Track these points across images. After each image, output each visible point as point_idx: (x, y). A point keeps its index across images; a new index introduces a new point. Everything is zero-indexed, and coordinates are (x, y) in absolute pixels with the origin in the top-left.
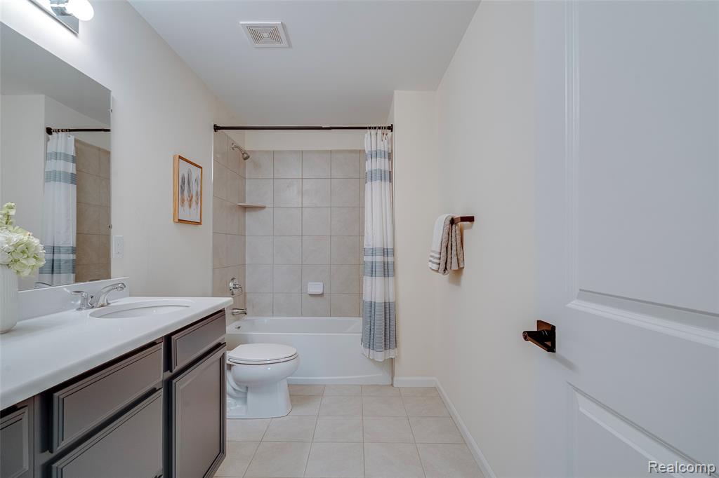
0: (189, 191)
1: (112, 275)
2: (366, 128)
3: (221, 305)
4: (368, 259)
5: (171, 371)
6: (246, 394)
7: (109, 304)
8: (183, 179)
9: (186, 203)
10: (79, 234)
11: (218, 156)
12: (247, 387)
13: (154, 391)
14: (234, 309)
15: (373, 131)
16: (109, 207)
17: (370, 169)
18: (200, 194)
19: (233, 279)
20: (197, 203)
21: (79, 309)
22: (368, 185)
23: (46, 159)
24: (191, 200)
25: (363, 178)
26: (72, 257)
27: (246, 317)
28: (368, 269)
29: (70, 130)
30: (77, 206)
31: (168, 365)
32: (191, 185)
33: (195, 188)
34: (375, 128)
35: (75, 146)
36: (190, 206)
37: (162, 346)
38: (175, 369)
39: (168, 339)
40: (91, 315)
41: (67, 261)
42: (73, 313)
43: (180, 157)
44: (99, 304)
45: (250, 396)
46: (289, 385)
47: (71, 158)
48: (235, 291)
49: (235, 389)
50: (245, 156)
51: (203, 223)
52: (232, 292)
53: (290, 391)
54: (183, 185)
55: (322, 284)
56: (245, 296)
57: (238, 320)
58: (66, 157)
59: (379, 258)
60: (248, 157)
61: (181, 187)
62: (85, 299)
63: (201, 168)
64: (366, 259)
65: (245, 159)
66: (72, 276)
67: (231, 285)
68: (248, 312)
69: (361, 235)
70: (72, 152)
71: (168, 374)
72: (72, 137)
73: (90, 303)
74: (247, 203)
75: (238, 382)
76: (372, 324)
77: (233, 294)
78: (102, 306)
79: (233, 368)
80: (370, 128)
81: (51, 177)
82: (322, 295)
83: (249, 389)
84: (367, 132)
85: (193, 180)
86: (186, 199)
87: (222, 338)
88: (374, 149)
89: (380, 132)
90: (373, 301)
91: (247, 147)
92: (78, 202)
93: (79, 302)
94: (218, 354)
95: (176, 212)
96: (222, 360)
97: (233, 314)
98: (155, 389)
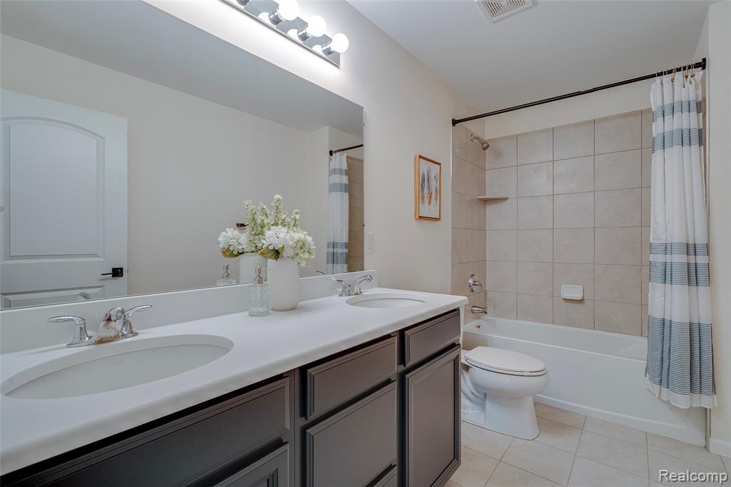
0: (429, 188)
1: (365, 267)
2: (653, 76)
3: (456, 303)
4: (658, 258)
5: (405, 366)
6: (484, 400)
7: (361, 293)
8: (423, 176)
9: (426, 200)
10: (350, 232)
11: (457, 150)
12: (485, 395)
13: (389, 382)
14: (474, 307)
15: (666, 78)
16: (363, 209)
17: (660, 131)
18: (439, 191)
19: (472, 276)
20: (436, 199)
21: (341, 295)
22: (658, 156)
23: (330, 175)
24: (430, 197)
25: (647, 147)
26: (345, 250)
27: (487, 317)
28: (658, 272)
29: (343, 150)
30: (350, 209)
31: (402, 360)
32: (430, 182)
33: (434, 184)
34: (670, 72)
35: (347, 161)
36: (430, 203)
37: (396, 340)
38: (409, 364)
39: (402, 333)
40: (347, 302)
41: (342, 254)
42: (335, 299)
43: (420, 157)
44: (354, 293)
45: (488, 404)
46: (535, 404)
47: (344, 172)
48: (475, 288)
49: (472, 393)
50: (485, 145)
51: (441, 218)
52: (472, 289)
53: (536, 411)
54: (423, 182)
55: (581, 287)
56: (486, 293)
57: (478, 318)
58: (341, 171)
59: (678, 258)
60: (488, 146)
61: (422, 185)
62: (344, 288)
63: (440, 164)
64: (652, 258)
65: (484, 149)
66: (345, 266)
67: (471, 281)
68: (488, 311)
69: (645, 224)
70: (345, 167)
71: (402, 368)
72: (345, 154)
73: (348, 290)
74: (488, 196)
75: (475, 385)
76: (666, 351)
77: (472, 291)
78: (356, 294)
79: (470, 369)
80: (660, 74)
81: (333, 188)
82: (581, 301)
83: (487, 396)
84: (655, 81)
85: (432, 177)
86: (425, 196)
87: (456, 338)
88: (668, 101)
89: (679, 76)
90: (667, 318)
91: (487, 136)
92: (350, 206)
93: (341, 289)
94: (451, 355)
95: (417, 208)
96: (456, 360)
97: (473, 312)
98: (390, 379)
